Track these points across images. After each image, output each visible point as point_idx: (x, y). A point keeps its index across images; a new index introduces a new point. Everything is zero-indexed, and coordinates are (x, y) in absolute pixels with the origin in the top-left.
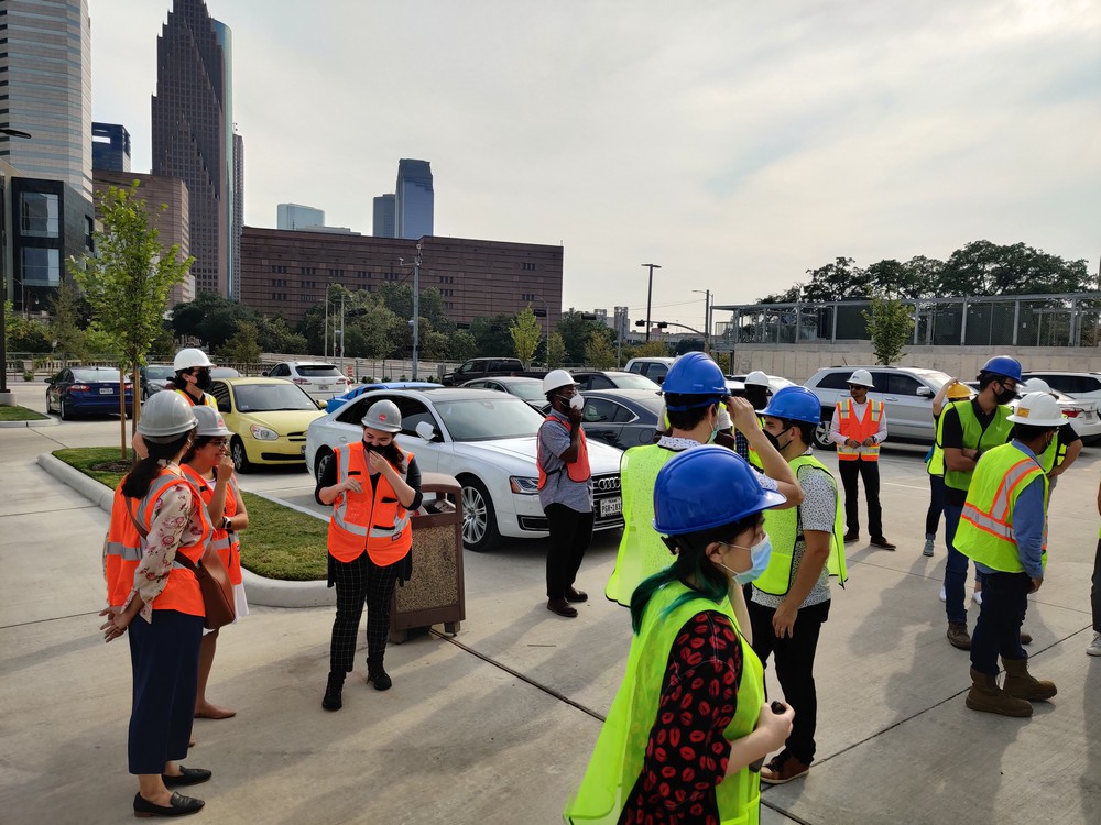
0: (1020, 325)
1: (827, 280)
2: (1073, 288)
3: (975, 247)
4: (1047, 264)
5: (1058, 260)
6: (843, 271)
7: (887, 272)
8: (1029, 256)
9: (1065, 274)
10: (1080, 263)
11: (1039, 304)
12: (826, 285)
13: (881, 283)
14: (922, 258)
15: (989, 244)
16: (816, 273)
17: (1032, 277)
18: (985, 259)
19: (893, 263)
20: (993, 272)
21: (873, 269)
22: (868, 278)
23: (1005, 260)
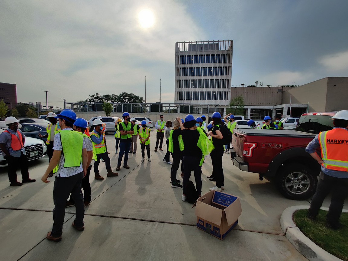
0: (132, 109)
1: (94, 98)
2: (141, 102)
3: (124, 93)
4: (136, 98)
5: (138, 97)
6: (98, 96)
7: (107, 97)
8: (133, 96)
9: (140, 100)
10: (142, 98)
11: (136, 105)
12: (94, 99)
13: (106, 99)
14: (114, 95)
15: (126, 93)
16: (91, 96)
17: (134, 100)
18: (126, 96)
19: (108, 95)
20: (127, 99)
21: (104, 96)
22: (103, 98)
23: (129, 96)
